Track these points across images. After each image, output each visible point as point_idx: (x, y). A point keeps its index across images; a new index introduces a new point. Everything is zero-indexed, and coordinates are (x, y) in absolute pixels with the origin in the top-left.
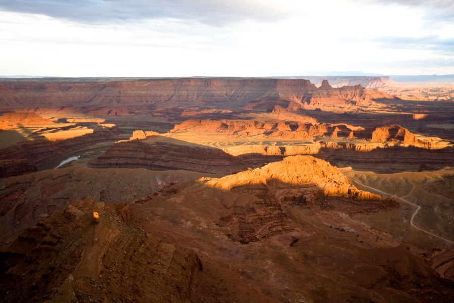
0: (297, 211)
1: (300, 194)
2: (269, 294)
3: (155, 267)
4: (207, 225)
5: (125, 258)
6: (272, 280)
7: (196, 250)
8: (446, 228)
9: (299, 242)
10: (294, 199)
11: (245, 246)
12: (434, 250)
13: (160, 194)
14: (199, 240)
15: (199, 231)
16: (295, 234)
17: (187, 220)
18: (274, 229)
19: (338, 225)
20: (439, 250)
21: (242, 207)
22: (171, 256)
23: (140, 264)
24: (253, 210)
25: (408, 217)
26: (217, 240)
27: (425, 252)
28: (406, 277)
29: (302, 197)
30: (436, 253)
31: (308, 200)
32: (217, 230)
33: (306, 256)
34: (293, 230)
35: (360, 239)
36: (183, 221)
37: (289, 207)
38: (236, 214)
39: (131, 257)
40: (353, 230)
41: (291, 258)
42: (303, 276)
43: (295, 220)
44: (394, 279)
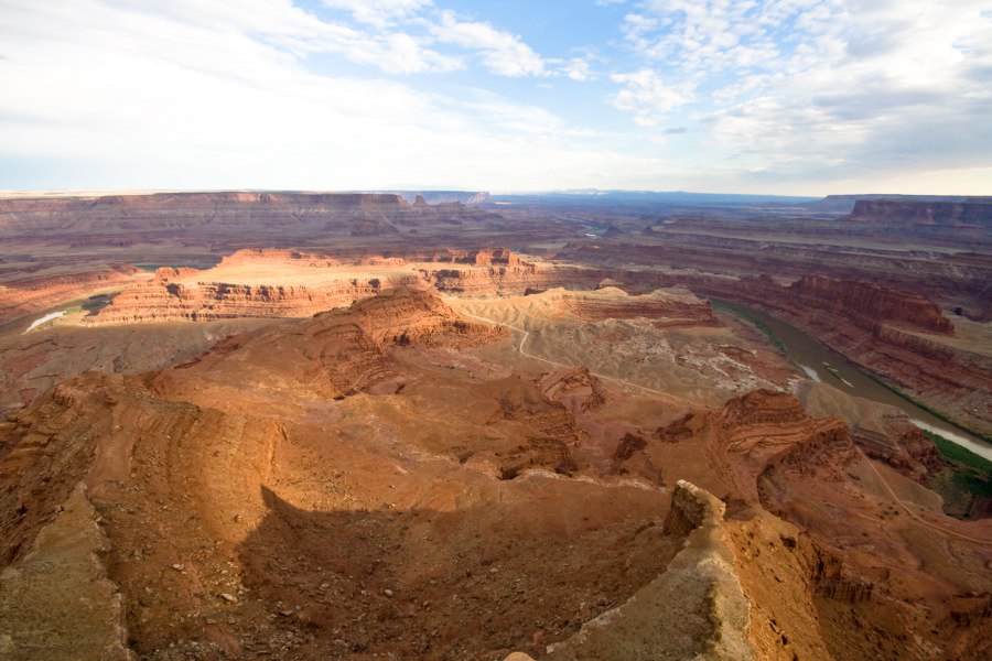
0: (400, 352)
1: (402, 333)
2: (375, 452)
3: (218, 448)
4: (287, 384)
5: (170, 445)
6: (378, 435)
7: (276, 417)
8: (553, 352)
9: (405, 388)
10: (395, 339)
11: (340, 402)
12: (542, 375)
13: (213, 353)
14: (278, 404)
15: (276, 393)
16: (400, 379)
17: (259, 382)
18: (375, 377)
19: (447, 363)
20: (547, 374)
21: (332, 356)
23: (195, 449)
24: (347, 358)
25: (517, 345)
26: (304, 400)
27: (535, 378)
28: (519, 406)
29: (403, 336)
30: (545, 377)
31: (412, 338)
32: (301, 388)
33: (414, 402)
34: (396, 375)
35: (471, 375)
36: (251, 384)
37: (390, 349)
38: (324, 366)
39: (180, 441)
40: (463, 366)
41: (398, 407)
42: (413, 425)
43: (398, 363)
44: (508, 410)
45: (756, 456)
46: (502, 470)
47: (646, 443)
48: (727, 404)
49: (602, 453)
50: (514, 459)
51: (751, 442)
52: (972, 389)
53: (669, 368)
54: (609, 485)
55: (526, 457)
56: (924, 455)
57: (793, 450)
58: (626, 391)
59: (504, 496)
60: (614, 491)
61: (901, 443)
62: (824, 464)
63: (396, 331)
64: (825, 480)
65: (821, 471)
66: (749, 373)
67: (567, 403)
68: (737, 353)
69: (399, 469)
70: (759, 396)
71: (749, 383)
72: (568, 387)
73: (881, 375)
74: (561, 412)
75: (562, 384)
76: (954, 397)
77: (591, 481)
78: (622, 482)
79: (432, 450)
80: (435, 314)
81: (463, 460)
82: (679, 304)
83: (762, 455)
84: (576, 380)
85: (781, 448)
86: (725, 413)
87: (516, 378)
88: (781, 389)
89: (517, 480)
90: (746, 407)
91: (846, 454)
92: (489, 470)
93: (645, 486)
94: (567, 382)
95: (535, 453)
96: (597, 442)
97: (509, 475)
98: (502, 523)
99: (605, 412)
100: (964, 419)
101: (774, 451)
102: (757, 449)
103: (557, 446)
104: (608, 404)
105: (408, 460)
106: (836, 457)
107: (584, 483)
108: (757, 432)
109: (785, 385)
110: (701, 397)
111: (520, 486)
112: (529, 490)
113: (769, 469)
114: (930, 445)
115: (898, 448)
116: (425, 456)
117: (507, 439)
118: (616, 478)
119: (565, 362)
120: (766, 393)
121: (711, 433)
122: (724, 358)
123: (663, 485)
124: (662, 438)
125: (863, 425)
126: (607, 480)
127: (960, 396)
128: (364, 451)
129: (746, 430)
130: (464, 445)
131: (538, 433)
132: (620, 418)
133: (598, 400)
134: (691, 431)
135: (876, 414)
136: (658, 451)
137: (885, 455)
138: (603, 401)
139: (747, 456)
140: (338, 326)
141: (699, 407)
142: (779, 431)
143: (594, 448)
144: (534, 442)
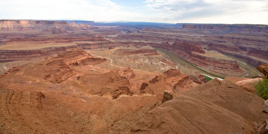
0: (75, 68)
1: (75, 62)
2: (75, 97)
3: (23, 103)
4: (40, 80)
5: (6, 103)
6: (74, 92)
7: (38, 91)
8: (120, 64)
9: (80, 78)
10: (73, 64)
11: (60, 84)
12: (119, 70)
13: (9, 73)
14: (38, 87)
15: (37, 83)
17: (29, 81)
18: (69, 76)
19: (90, 69)
20: (120, 70)
21: (54, 71)
22: (30, 96)
23: (15, 104)
24: (59, 70)
25: (110, 63)
26: (46, 85)
27: (117, 71)
28: (114, 79)
29: (76, 63)
30: (119, 71)
31: (79, 63)
32: (45, 81)
33: (84, 81)
34: (76, 74)
35: (98, 72)
36: (27, 81)
37: (72, 67)
38: (52, 74)
39: (9, 102)
40: (95, 70)
41: (79, 83)
42: (85, 88)
43: (75, 71)
44: (112, 80)
45: (172, 84)
46: (113, 96)
47: (148, 85)
48: (164, 73)
49: (137, 89)
50: (116, 93)
51: (170, 81)
52: (210, 65)
53: (149, 66)
54: (141, 96)
55: (119, 92)
56: (203, 80)
57: (179, 82)
58: (140, 73)
59: (115, 103)
60: (143, 97)
61: (199, 78)
62: (185, 85)
63: (73, 61)
64: (186, 88)
65: (185, 86)
66: (167, 65)
67: (126, 77)
68: (164, 61)
69: (83, 101)
70: (171, 70)
71: (168, 68)
72: (126, 73)
73: (193, 64)
74: (125, 79)
75: (124, 72)
76: (206, 67)
77: (137, 96)
78: (145, 95)
79: (92, 94)
80: (85, 56)
81: (102, 96)
82: (149, 50)
83: (173, 84)
84: (127, 71)
85: (177, 82)
86: (164, 75)
87: (112, 72)
88: (174, 68)
89: (118, 98)
90: (168, 73)
91: (189, 82)
92: (110, 97)
93: (150, 95)
94: (125, 71)
95: (121, 91)
96: (135, 86)
97: (115, 97)
98: (116, 110)
99: (136, 78)
100: (209, 72)
101: (176, 83)
102: (172, 83)
103: (126, 88)
104: (136, 76)
105: (85, 98)
106: (187, 82)
107: (135, 97)
108: (171, 79)
109: (175, 67)
110: (158, 72)
111: (119, 100)
112: (121, 100)
113: (175, 87)
114: (204, 78)
115: (198, 79)
116: (90, 96)
117: (113, 88)
118: (143, 94)
119: (124, 67)
121: (162, 80)
122: (161, 62)
123: (154, 94)
124: (151, 83)
125: (191, 75)
126: (141, 95)
127: (208, 67)
128: (71, 97)
129: (169, 79)
130: (101, 91)
131: (120, 85)
132: (140, 79)
133: (133, 76)
134: (158, 80)
135: (193, 72)
136: (150, 86)
137: (196, 81)
138: (135, 76)
139: (170, 85)
140: (55, 61)
141: (158, 75)
142: (176, 78)
143: (133, 88)
144: (120, 88)
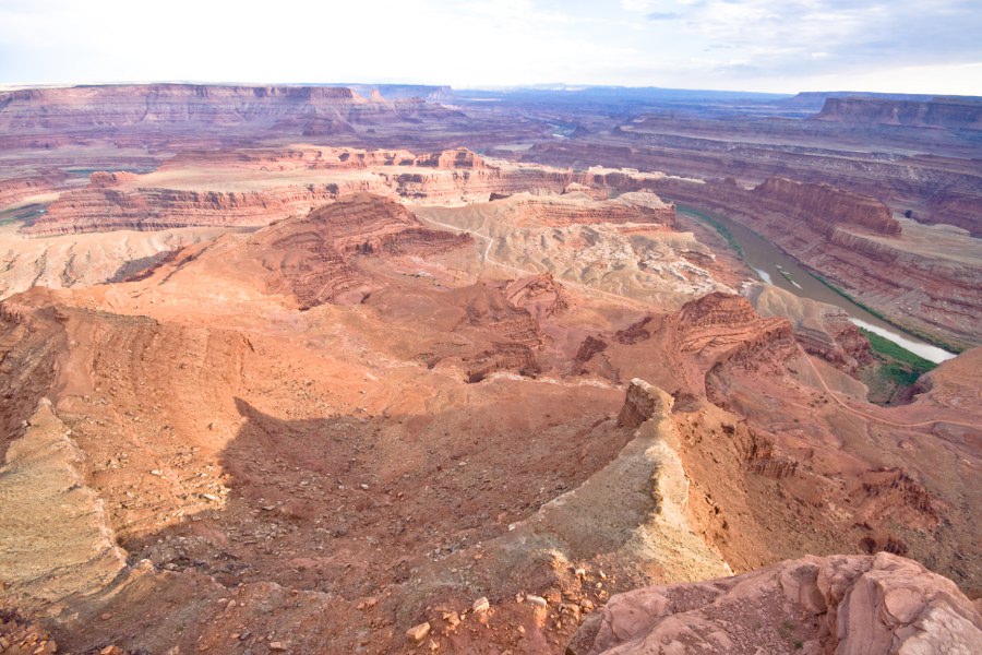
0: (365, 262)
1: (364, 241)
2: (345, 360)
3: (183, 360)
4: (249, 295)
6: (346, 345)
7: (240, 329)
8: (518, 259)
9: (371, 297)
10: (358, 247)
11: (305, 313)
12: (507, 282)
13: (165, 265)
14: (241, 316)
15: (238, 305)
16: (365, 289)
17: (218, 294)
18: (339, 287)
19: (412, 271)
20: (512, 281)
21: (293, 267)
22: (205, 343)
23: (159, 362)
24: (308, 268)
25: (482, 252)
26: (267, 312)
27: (500, 285)
28: (484, 313)
29: (366, 245)
30: (510, 284)
31: (375, 247)
32: (264, 300)
33: (380, 311)
34: (361, 284)
35: (437, 283)
36: (211, 296)
37: (353, 258)
38: (285, 276)
39: (142, 355)
40: (428, 274)
41: (365, 316)
42: (380, 334)
43: (362, 273)
44: (474, 317)
45: (707, 355)
46: (468, 374)
47: (606, 345)
48: (683, 307)
49: (564, 355)
50: (480, 363)
51: (703, 342)
52: (909, 289)
53: (631, 273)
54: (570, 385)
55: (491, 361)
56: (857, 350)
57: (741, 349)
58: (589, 296)
59: (471, 398)
60: (575, 390)
61: (838, 339)
62: (766, 360)
63: (358, 239)
64: (767, 374)
65: (764, 367)
66: (707, 277)
67: (532, 310)
68: (697, 257)
69: (369, 375)
70: (713, 299)
71: (704, 288)
72: (532, 293)
73: (828, 277)
74: (526, 317)
75: (527, 290)
76: (890, 297)
77: (553, 381)
78: (583, 382)
79: (400, 357)
80: (398, 221)
81: (431, 366)
82: (645, 209)
83: (712, 354)
84: (541, 287)
85: (730, 347)
86: (681, 316)
87: (481, 285)
88: (734, 292)
89: (484, 383)
90: (699, 308)
91: (787, 351)
92: (457, 374)
93: (603, 385)
94: (532, 288)
95: (500, 358)
96: (559, 346)
97: (476, 378)
98: (470, 421)
99: (567, 317)
100: (898, 317)
101: (723, 349)
102: (708, 348)
103: (522, 350)
104: (571, 309)
105: (377, 367)
106: (778, 353)
107: (547, 384)
108: (710, 332)
109: (739, 288)
110: (660, 301)
111: (487, 388)
112: (495, 391)
113: (717, 366)
114: (864, 340)
115: (835, 344)
116: (393, 363)
117: (473, 345)
118: (577, 378)
119: (530, 269)
120: (721, 296)
121: (666, 334)
122: (684, 262)
123: (620, 383)
124: (621, 341)
125: (806, 324)
126: (569, 381)
127: (897, 295)
128: (334, 360)
129: (699, 331)
130: (431, 351)
131: (502, 337)
132: (582, 322)
133: (562, 305)
134: (648, 333)
135: (820, 313)
136: (617, 352)
137: (822, 351)
138: (566, 306)
139: (699, 354)
140: (297, 235)
141: (658, 310)
142: (729, 331)
143: (555, 352)
144: (500, 347)
